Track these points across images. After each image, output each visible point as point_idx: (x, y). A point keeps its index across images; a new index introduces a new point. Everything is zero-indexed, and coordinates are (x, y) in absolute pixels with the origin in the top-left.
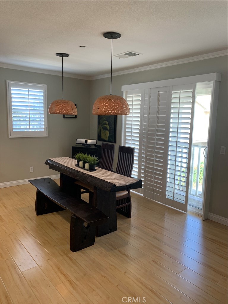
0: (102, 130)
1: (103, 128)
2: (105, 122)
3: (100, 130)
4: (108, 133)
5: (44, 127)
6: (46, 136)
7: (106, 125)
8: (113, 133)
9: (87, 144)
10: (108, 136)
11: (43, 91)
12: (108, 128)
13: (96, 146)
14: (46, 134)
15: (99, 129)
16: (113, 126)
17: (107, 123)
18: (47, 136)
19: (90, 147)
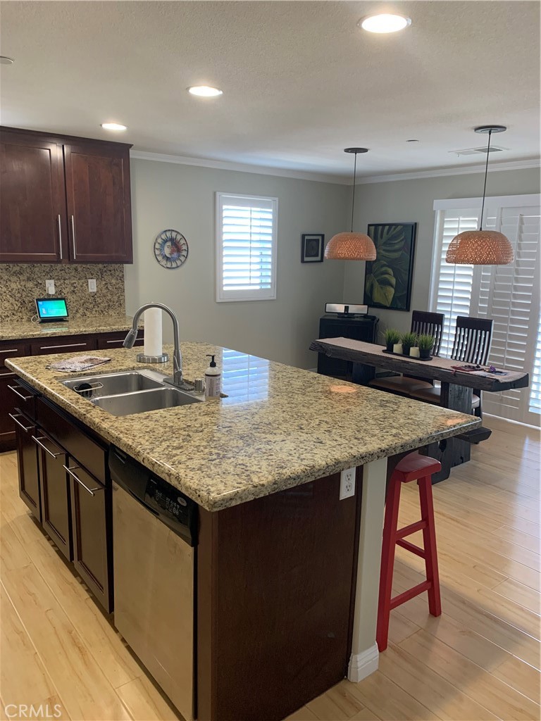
0: (376, 284)
1: (377, 281)
2: (384, 269)
3: (372, 286)
4: (393, 290)
5: (272, 280)
6: (271, 298)
7: (386, 276)
8: (405, 292)
9: (348, 314)
10: (391, 297)
11: (271, 210)
12: (393, 281)
13: (365, 316)
14: (273, 296)
15: (368, 284)
16: (406, 278)
17: (390, 271)
18: (275, 298)
19: (353, 319)
